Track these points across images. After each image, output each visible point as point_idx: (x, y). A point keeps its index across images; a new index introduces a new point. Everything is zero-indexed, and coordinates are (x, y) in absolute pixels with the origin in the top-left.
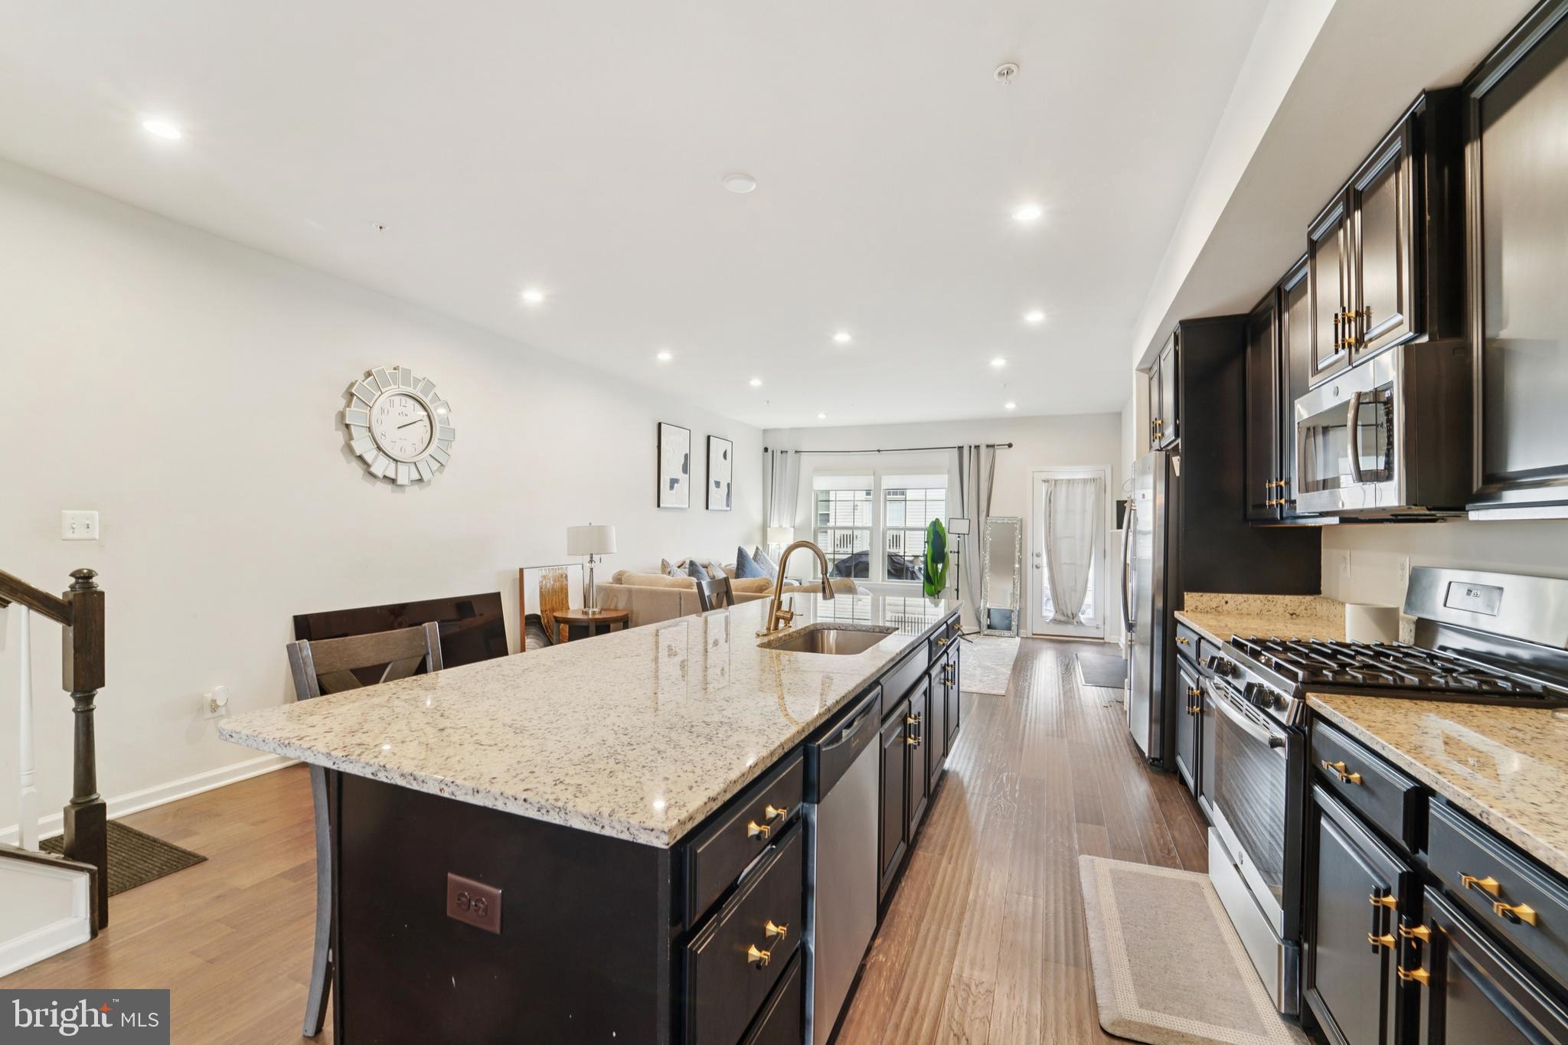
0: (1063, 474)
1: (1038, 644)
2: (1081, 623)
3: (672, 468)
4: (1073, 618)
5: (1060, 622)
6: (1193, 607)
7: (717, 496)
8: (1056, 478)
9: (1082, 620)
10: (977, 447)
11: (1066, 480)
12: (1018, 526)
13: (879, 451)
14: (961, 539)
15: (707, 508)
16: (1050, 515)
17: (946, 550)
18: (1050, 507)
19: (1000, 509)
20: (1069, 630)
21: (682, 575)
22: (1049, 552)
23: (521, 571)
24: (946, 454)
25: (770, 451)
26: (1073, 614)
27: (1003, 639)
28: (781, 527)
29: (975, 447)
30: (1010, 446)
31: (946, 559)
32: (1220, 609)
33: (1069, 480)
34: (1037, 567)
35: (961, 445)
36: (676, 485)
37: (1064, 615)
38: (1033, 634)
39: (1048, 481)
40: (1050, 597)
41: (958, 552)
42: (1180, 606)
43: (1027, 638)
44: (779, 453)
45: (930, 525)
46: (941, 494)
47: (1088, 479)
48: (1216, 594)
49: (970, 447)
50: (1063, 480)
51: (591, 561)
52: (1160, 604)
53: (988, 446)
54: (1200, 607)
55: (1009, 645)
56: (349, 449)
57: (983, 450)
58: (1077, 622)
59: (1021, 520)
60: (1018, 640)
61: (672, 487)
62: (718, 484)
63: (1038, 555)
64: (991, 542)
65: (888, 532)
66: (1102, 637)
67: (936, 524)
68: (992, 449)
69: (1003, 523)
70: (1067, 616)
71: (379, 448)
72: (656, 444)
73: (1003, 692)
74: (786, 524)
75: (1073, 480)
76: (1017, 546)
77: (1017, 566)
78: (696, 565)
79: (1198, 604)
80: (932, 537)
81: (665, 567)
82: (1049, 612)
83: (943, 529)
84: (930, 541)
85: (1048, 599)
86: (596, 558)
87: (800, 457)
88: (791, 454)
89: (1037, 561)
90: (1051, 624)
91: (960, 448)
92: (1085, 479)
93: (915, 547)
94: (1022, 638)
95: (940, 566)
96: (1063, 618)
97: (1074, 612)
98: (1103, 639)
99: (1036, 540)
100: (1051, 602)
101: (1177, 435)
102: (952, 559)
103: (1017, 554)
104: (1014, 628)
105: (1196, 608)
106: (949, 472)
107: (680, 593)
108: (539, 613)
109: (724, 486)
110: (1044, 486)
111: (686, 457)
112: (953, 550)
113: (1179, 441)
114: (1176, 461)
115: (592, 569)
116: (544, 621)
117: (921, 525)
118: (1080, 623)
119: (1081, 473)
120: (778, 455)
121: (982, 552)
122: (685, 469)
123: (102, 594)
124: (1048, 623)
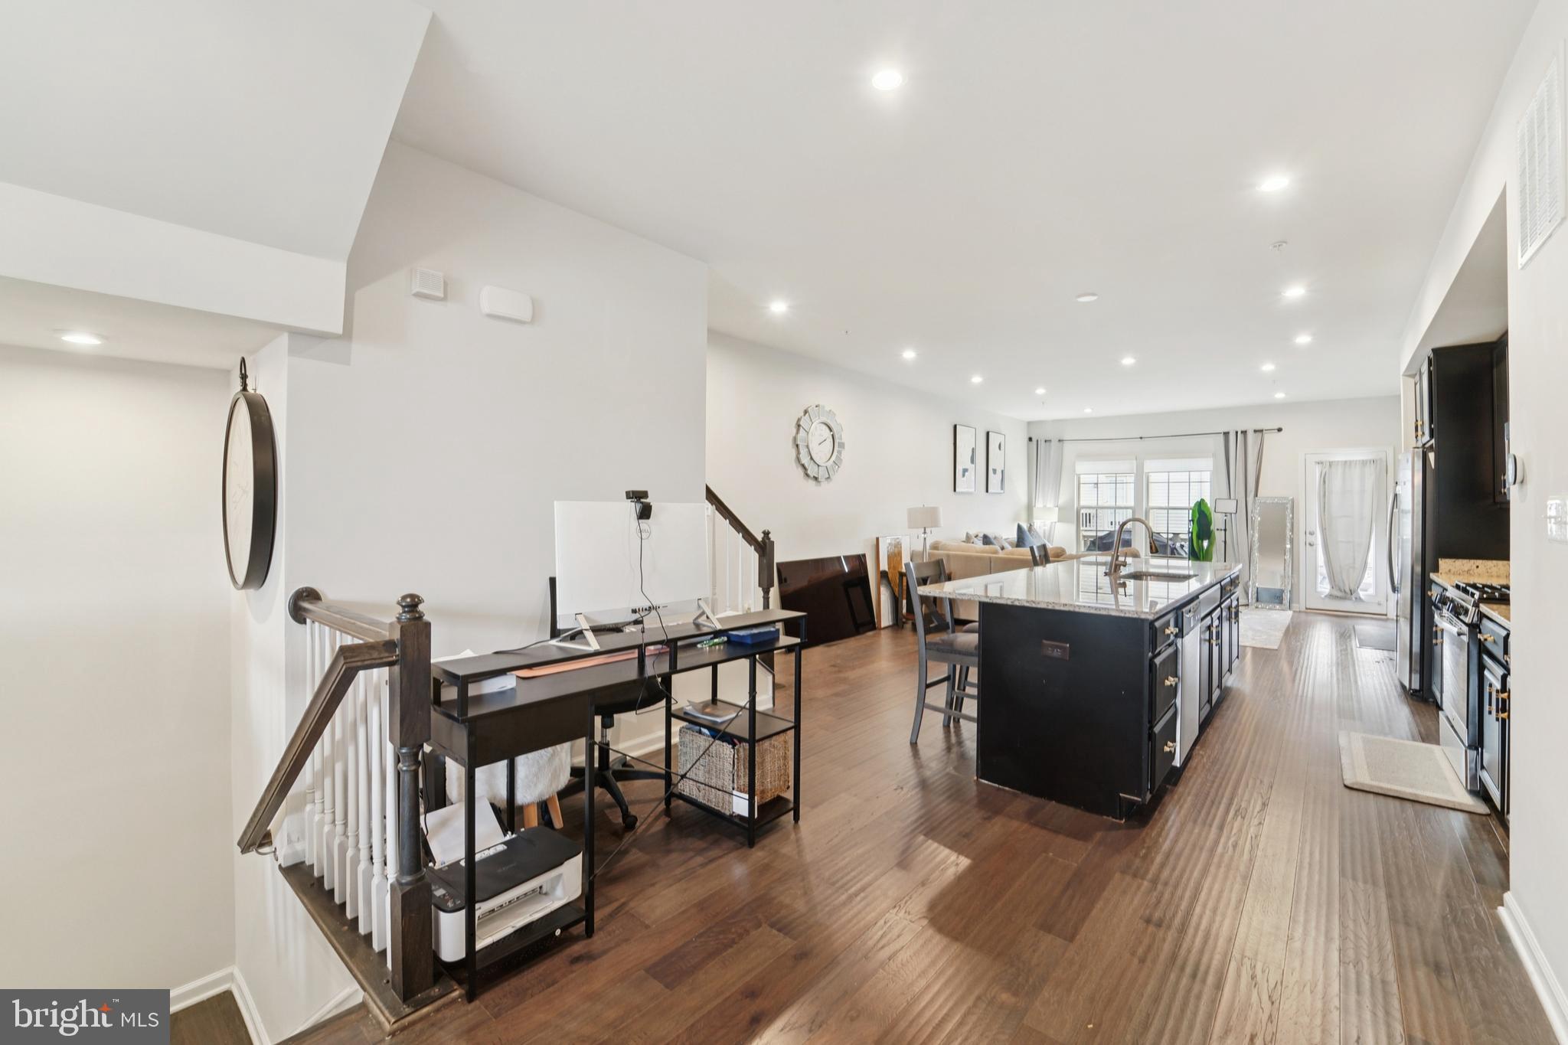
0: (1340, 456)
1: (1312, 618)
2: (1360, 598)
3: (963, 461)
4: (1351, 594)
5: (1337, 598)
6: (1447, 570)
7: (995, 480)
8: (1331, 460)
9: (1362, 597)
10: (1244, 433)
11: (1342, 462)
12: (1289, 506)
13: (1141, 438)
14: (1228, 518)
15: (987, 491)
16: (1324, 495)
17: (1212, 528)
18: (1325, 488)
19: (1270, 489)
20: (1347, 606)
21: (979, 544)
22: (1323, 530)
23: (877, 539)
24: (1211, 440)
25: (1034, 440)
26: (1351, 591)
27: (1274, 611)
28: (1045, 506)
29: (1242, 432)
30: (1280, 430)
31: (1212, 535)
32: (1471, 572)
33: (1346, 462)
34: (1310, 544)
35: (1226, 431)
36: (966, 474)
37: (1341, 591)
38: (1306, 609)
39: (1322, 463)
40: (1326, 576)
41: (1225, 530)
42: (1436, 569)
43: (1300, 612)
44: (1043, 442)
45: (1195, 505)
46: (1207, 476)
47: (1367, 461)
48: (1468, 560)
49: (1237, 433)
50: (1338, 462)
51: (925, 533)
52: (1418, 569)
53: (1255, 431)
54: (1453, 570)
55: (1282, 617)
56: (798, 459)
57: (1250, 436)
58: (1356, 598)
59: (1293, 501)
60: (1290, 613)
61: (964, 476)
62: (995, 471)
63: (1312, 534)
64: (1260, 523)
65: (1151, 511)
66: (1385, 613)
67: (1201, 504)
68: (1260, 434)
69: (1273, 503)
70: (1345, 592)
71: (812, 458)
72: (952, 442)
73: (1276, 647)
74: (1050, 505)
75: (1351, 462)
76: (1289, 525)
77: (1288, 546)
78: (989, 538)
79: (1451, 567)
80: (1197, 516)
81: (968, 539)
82: (1325, 588)
83: (1208, 509)
84: (1196, 520)
85: (1324, 578)
86: (928, 530)
87: (1063, 446)
88: (1055, 444)
89: (1310, 539)
90: (1327, 600)
91: (1226, 434)
92: (1363, 461)
93: (1182, 526)
94: (1294, 612)
95: (1206, 543)
96: (1339, 594)
97: (1352, 588)
98: (1386, 615)
99: (1309, 518)
100: (1327, 580)
101: (1432, 436)
102: (1219, 536)
103: (1289, 533)
104: (1286, 601)
105: (1450, 571)
106: (1214, 456)
107: (990, 558)
108: (887, 570)
109: (999, 473)
110: (1318, 469)
111: (973, 450)
112: (1219, 528)
113: (1433, 441)
114: (1431, 456)
115: (925, 539)
116: (890, 575)
117: (1186, 505)
118: (1358, 599)
119: (1358, 455)
120: (1042, 445)
121: (1251, 532)
122: (973, 461)
123: (773, 542)
124: (1323, 599)
